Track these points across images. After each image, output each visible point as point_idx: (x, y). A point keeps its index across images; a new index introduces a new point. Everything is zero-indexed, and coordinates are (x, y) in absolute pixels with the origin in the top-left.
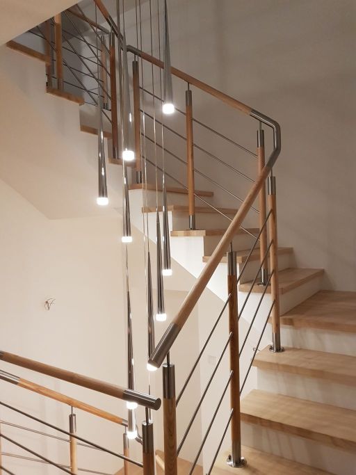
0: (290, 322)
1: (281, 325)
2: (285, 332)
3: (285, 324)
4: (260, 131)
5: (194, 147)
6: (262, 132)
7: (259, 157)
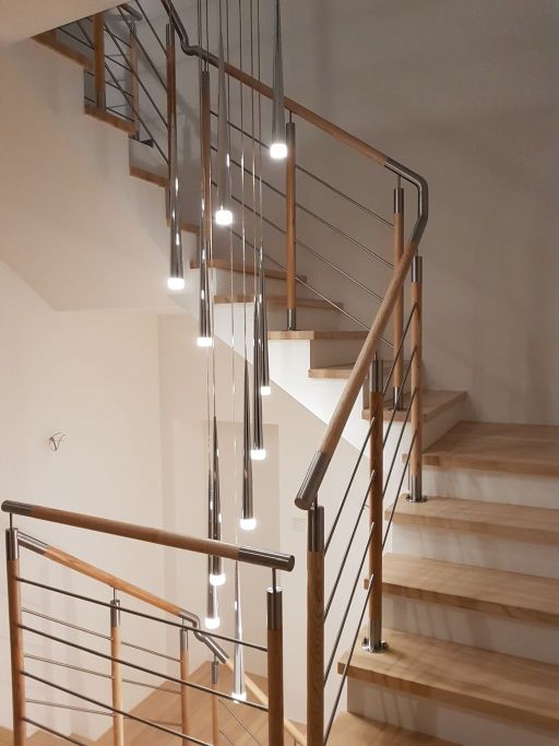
0: (436, 462)
1: (424, 466)
2: (429, 475)
3: (428, 463)
4: (399, 189)
5: (298, 209)
6: (401, 192)
7: (396, 228)
